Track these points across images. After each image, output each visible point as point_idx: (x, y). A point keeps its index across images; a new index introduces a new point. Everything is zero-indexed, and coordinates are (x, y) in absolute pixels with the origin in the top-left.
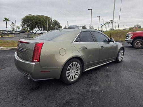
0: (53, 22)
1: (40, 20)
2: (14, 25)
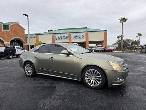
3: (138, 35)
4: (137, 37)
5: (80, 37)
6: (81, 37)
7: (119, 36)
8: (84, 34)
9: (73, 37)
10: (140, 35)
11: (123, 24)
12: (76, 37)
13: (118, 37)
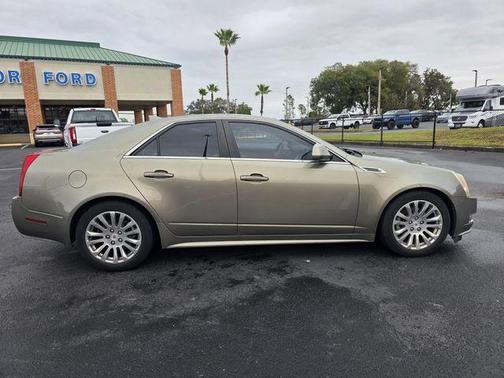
0: (423, 79)
1: (368, 78)
2: (292, 104)
3: (258, 90)
4: (257, 94)
5: (76, 78)
6: (83, 81)
7: (205, 88)
8: (96, 71)
9: (47, 77)
10: (263, 89)
11: (226, 52)
12: (61, 80)
13: (202, 92)
